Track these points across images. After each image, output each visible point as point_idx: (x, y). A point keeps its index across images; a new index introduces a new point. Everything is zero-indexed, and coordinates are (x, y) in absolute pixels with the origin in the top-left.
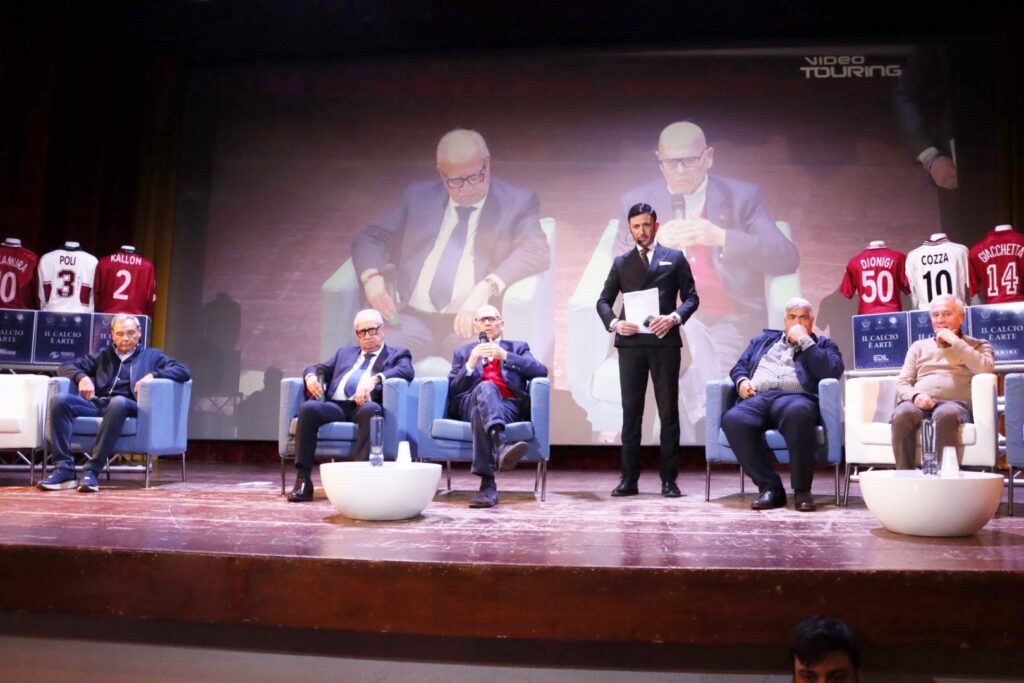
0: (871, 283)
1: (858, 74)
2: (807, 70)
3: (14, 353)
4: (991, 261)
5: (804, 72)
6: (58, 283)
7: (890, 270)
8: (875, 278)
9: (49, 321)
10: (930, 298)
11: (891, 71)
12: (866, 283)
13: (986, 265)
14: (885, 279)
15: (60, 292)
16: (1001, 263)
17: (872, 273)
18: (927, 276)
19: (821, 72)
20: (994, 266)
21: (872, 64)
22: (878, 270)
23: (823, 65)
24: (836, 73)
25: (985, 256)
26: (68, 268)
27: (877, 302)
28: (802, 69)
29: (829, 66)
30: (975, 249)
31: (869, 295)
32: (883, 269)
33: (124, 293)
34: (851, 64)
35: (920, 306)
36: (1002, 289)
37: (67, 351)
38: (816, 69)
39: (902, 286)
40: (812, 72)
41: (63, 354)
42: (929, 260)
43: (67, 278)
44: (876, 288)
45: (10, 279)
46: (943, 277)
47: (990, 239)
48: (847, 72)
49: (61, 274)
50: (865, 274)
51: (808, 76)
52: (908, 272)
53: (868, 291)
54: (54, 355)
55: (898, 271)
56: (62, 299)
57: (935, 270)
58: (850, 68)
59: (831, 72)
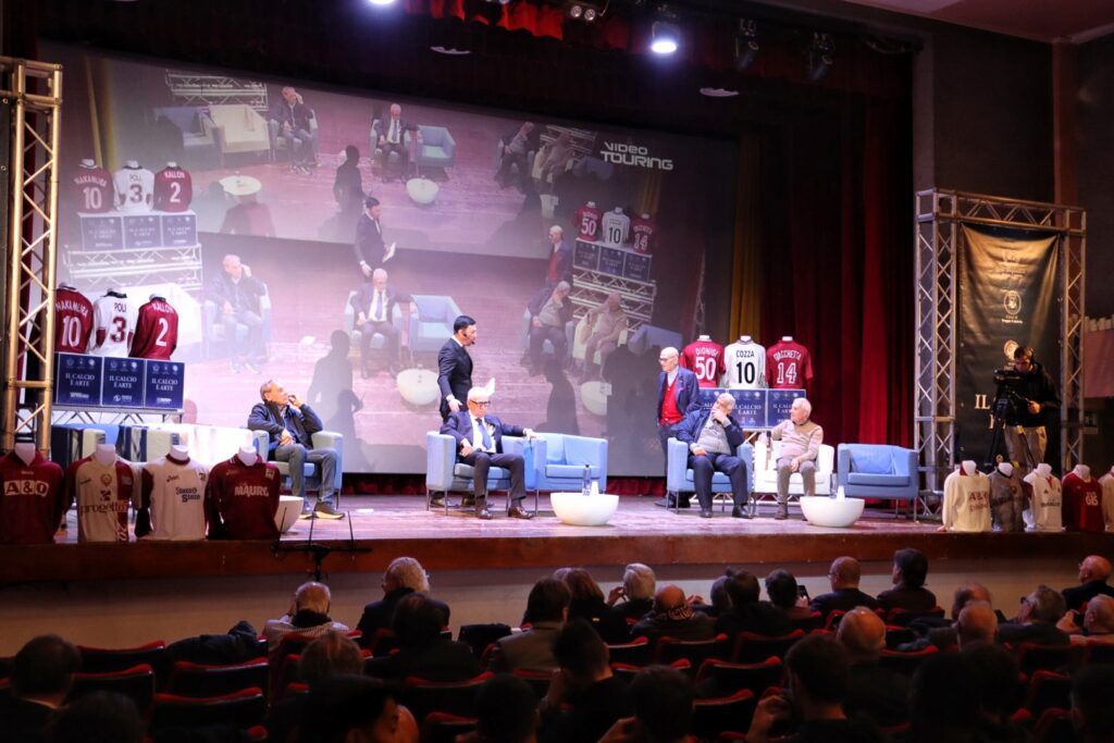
0: (701, 365)
1: (642, 163)
2: (606, 154)
3: (86, 396)
4: (781, 361)
5: (603, 155)
6: (112, 329)
7: (715, 359)
8: (704, 363)
9: (114, 366)
10: (740, 381)
11: (666, 164)
12: (698, 365)
13: (777, 363)
14: (711, 363)
15: (114, 338)
16: (787, 362)
17: (702, 359)
18: (739, 365)
19: (616, 158)
20: (782, 364)
21: (655, 157)
22: (707, 357)
23: (618, 152)
24: (627, 160)
25: (778, 356)
26: (120, 314)
27: (705, 380)
28: (602, 152)
29: (622, 153)
30: (771, 350)
31: (700, 374)
32: (711, 356)
33: (163, 340)
34: (638, 154)
35: (730, 384)
36: (786, 379)
37: (126, 394)
38: (612, 154)
39: (721, 370)
40: (609, 156)
41: (125, 397)
42: (741, 354)
43: (119, 324)
44: (704, 369)
45: (75, 324)
46: (750, 367)
47: (780, 345)
48: (634, 161)
49: (116, 320)
50: (698, 359)
51: (606, 159)
52: (726, 360)
53: (699, 371)
54: (117, 398)
55: (720, 360)
56: (117, 344)
57: (745, 361)
58: (637, 157)
59: (622, 159)
